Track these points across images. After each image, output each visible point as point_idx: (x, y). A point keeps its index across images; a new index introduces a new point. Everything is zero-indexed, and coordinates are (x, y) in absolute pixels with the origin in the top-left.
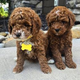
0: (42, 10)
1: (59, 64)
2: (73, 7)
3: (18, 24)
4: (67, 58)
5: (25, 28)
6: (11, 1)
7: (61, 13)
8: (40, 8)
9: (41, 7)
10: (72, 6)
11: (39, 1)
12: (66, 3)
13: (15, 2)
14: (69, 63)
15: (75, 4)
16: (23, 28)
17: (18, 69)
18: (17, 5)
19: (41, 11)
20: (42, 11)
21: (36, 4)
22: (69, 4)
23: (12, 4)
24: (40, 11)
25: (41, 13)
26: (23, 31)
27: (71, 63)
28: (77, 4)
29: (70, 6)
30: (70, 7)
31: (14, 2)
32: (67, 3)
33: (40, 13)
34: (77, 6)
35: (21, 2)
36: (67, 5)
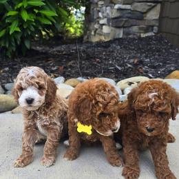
0: (157, 24)
6: (91, 3)
7: (159, 97)
8: (154, 20)
9: (157, 17)
11: (153, 4)
13: (99, 6)
18: (103, 13)
19: (155, 28)
20: (158, 27)
23: (94, 9)
24: (153, 26)
25: (154, 31)
31: (97, 4)
33: (152, 30)
35: (112, 8)
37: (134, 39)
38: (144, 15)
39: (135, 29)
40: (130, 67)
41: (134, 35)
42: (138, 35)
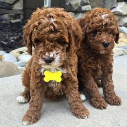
0: (22, 13)
1: (96, 100)
2: (76, 10)
3: (48, 40)
4: (107, 90)
5: (59, 48)
8: (19, 10)
9: (22, 8)
10: (76, 8)
12: (65, 3)
14: (111, 98)
15: (80, 5)
16: (57, 49)
17: (33, 117)
19: (21, 16)
20: (24, 15)
21: (12, 3)
22: (70, 4)
24: (19, 15)
25: (21, 18)
26: (57, 54)
27: (114, 98)
28: (83, 6)
29: (73, 8)
30: (73, 10)
32: (67, 4)
33: (19, 18)
34: (84, 8)
36: (67, 6)
37: (7, 24)
38: (12, 6)
39: (6, 16)
40: (13, 42)
41: (6, 21)
42: (9, 21)
